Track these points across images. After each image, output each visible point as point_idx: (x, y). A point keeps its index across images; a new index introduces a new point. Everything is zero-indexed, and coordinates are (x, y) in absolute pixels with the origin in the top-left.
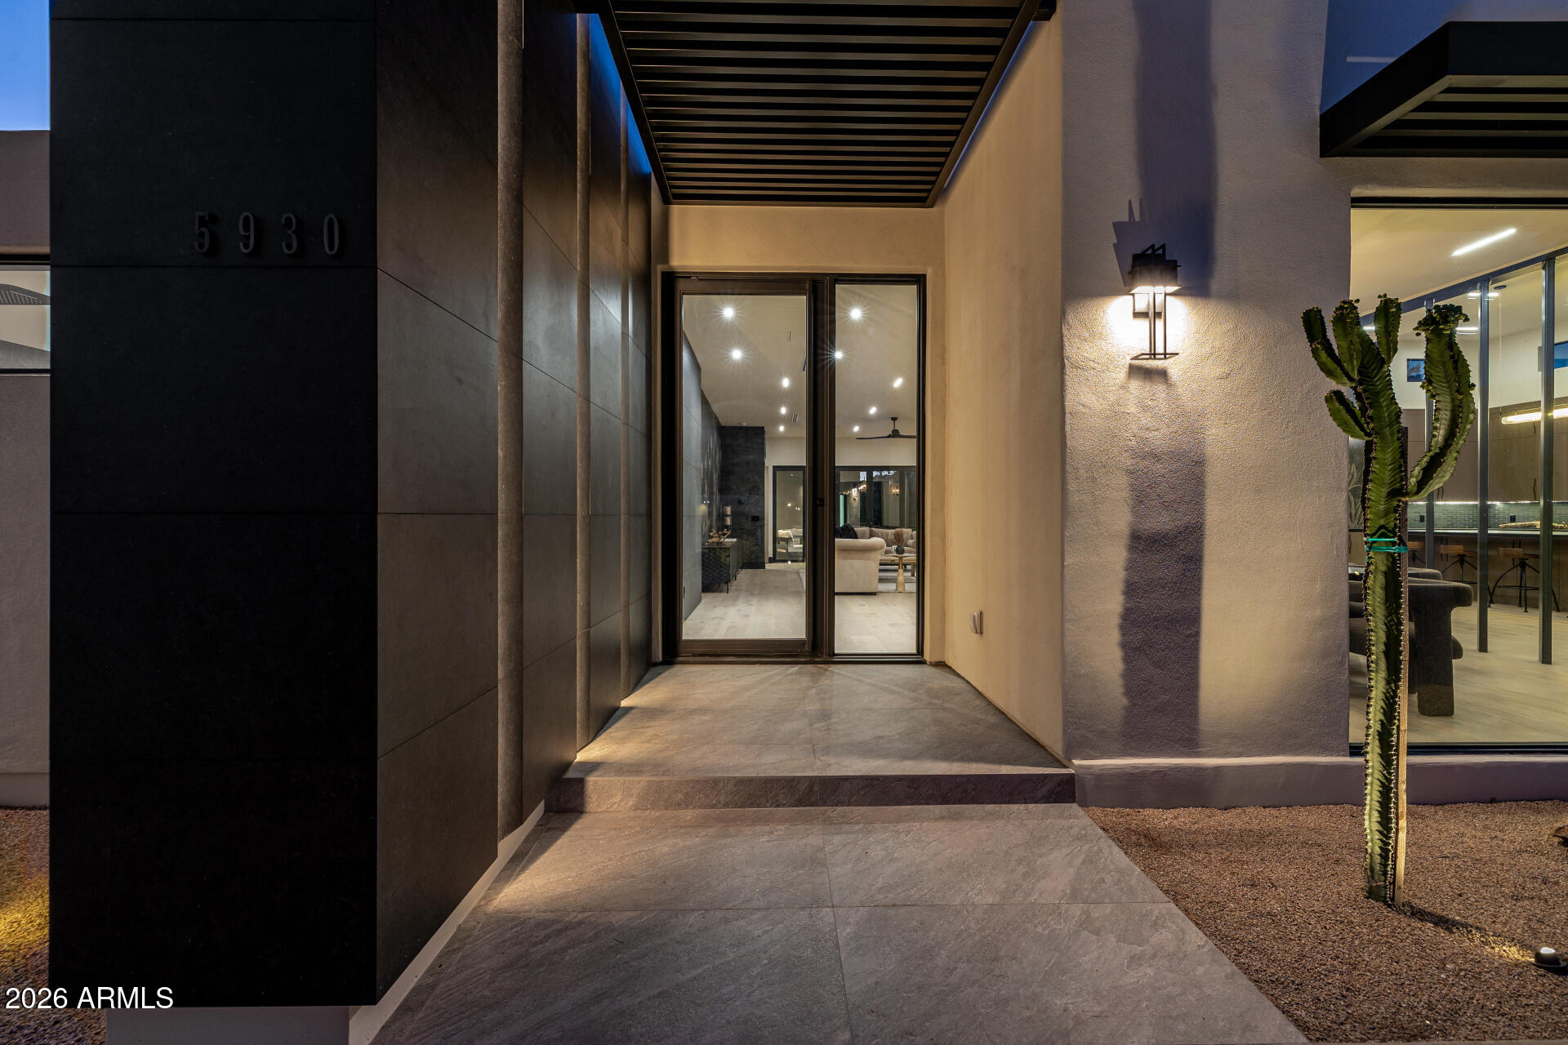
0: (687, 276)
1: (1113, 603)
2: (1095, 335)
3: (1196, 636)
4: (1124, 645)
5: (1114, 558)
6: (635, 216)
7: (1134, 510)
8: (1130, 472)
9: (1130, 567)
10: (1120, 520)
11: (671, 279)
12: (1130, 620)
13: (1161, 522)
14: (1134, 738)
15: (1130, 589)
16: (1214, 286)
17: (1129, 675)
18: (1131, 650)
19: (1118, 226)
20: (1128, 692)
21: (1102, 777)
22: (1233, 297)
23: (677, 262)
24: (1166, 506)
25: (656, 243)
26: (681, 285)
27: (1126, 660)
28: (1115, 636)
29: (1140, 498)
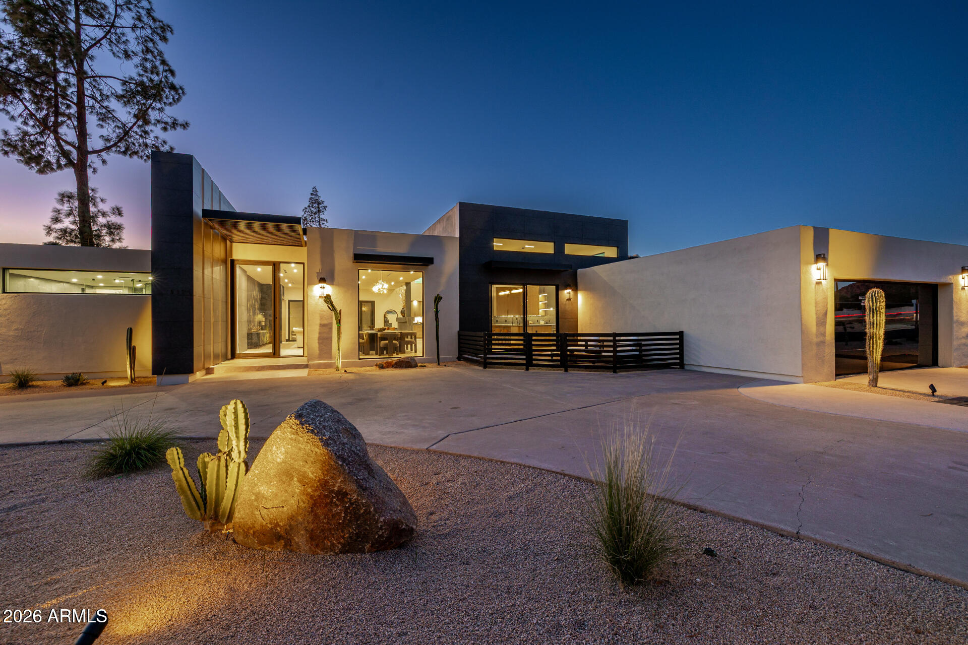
0: (238, 260)
1: (317, 335)
2: (312, 291)
3: (331, 341)
4: (319, 343)
5: (317, 328)
6: (223, 245)
7: (320, 320)
8: (319, 314)
9: (320, 329)
10: (318, 322)
11: (233, 261)
12: (319, 338)
13: (325, 322)
14: (320, 358)
15: (320, 333)
16: (335, 283)
17: (319, 347)
18: (320, 343)
19: (317, 273)
20: (319, 350)
21: (313, 364)
22: (338, 285)
23: (234, 257)
24: (326, 319)
25: (228, 252)
26: (236, 262)
27: (319, 345)
28: (317, 341)
29: (321, 318)
